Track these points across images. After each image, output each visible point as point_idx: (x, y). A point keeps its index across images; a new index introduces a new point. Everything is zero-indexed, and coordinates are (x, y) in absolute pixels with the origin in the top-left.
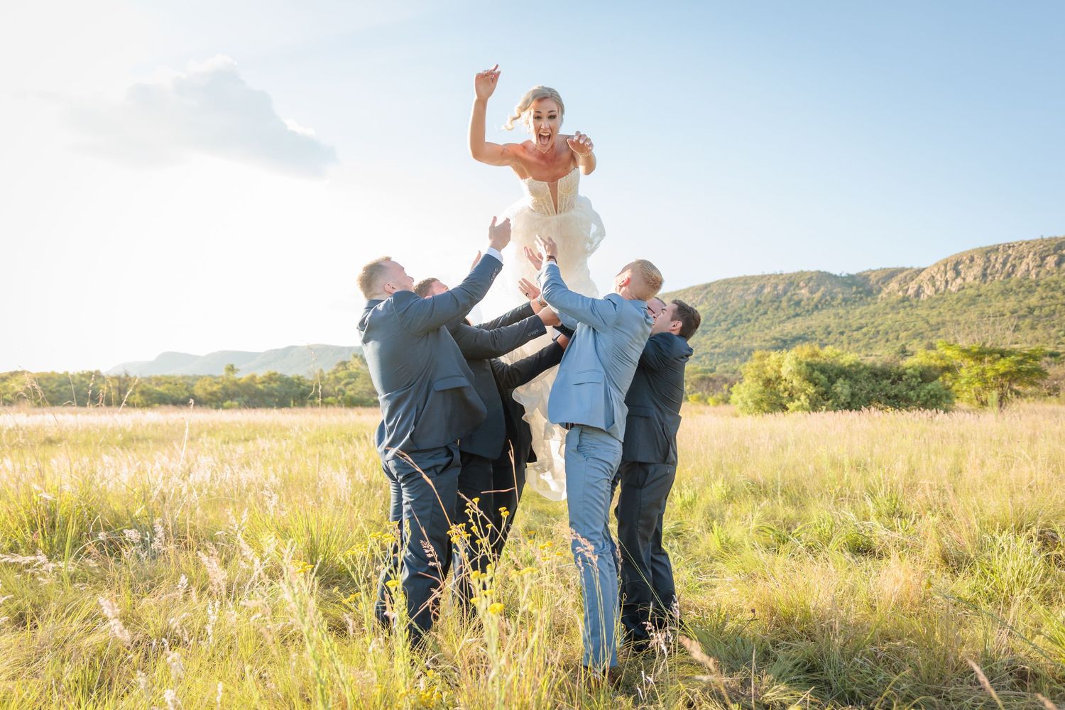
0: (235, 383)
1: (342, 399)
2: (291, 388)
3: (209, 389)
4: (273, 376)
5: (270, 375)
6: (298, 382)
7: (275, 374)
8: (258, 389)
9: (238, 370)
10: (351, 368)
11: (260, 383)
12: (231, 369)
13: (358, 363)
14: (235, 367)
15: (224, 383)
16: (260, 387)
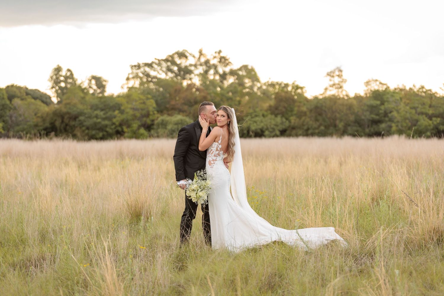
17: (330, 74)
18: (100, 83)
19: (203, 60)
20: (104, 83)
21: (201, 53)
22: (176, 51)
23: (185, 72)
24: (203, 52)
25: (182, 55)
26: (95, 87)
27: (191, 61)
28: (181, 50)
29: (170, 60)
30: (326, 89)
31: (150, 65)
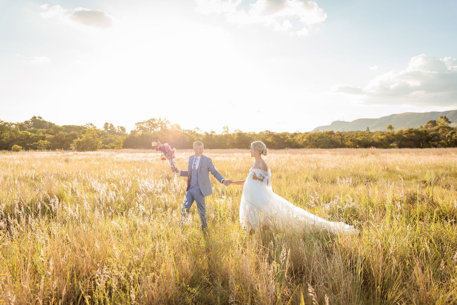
0: (393, 135)
1: (450, 141)
2: (422, 136)
3: (380, 137)
4: (411, 130)
5: (410, 130)
6: (425, 133)
7: (412, 129)
8: (404, 137)
9: (394, 128)
10: (439, 124)
11: (405, 134)
12: (390, 127)
13: (443, 121)
14: (392, 127)
15: (387, 135)
16: (405, 136)
17: (224, 128)
18: (123, 129)
19: (160, 122)
20: (125, 129)
21: (160, 120)
22: (151, 118)
23: (155, 126)
24: (161, 119)
25: (153, 120)
26: (121, 130)
27: (157, 122)
28: (153, 118)
29: (149, 121)
30: (223, 133)
31: (142, 123)
